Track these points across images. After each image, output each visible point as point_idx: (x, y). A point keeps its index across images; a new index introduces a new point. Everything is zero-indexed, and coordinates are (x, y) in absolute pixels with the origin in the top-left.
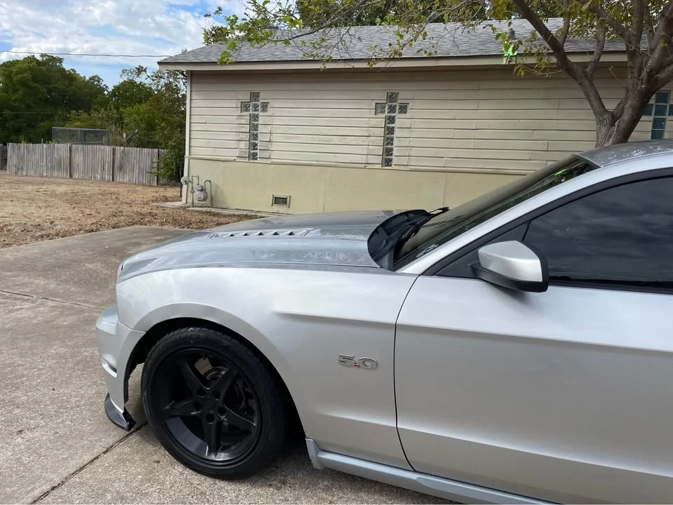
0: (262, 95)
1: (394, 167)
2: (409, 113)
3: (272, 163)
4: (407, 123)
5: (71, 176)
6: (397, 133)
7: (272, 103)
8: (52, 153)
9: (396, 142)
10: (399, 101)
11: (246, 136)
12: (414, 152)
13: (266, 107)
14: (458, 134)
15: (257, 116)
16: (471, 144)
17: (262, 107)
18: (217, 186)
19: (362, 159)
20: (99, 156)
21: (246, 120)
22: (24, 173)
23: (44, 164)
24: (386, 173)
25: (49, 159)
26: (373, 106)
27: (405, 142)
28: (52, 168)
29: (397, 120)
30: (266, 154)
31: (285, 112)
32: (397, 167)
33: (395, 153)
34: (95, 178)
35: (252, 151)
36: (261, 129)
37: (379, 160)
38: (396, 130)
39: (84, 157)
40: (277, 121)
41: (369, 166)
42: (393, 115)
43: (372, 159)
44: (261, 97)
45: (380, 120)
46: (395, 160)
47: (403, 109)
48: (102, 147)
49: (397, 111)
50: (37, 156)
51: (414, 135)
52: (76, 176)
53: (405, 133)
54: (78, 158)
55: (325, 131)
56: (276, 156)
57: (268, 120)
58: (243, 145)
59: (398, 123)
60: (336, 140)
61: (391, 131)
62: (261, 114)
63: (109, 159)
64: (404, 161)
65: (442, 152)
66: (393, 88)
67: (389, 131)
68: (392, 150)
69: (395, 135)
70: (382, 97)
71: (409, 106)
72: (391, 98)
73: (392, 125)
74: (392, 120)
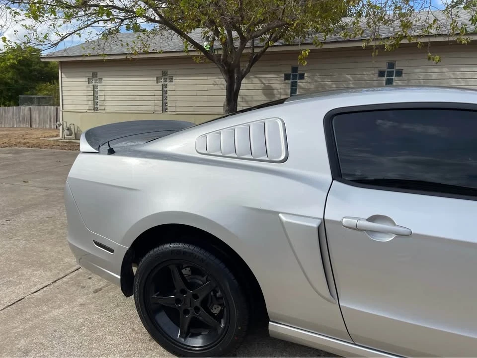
0: (99, 74)
1: (168, 113)
3: (106, 113)
4: (173, 87)
5: (31, 126)
6: (169, 93)
7: (104, 79)
8: (19, 113)
9: (168, 99)
10: (169, 75)
11: (92, 98)
12: (178, 104)
13: (101, 80)
14: (200, 93)
15: (97, 86)
16: (205, 98)
17: (99, 80)
18: (78, 127)
19: (152, 109)
20: (48, 113)
21: (91, 88)
22: (3, 126)
23: (15, 119)
24: (165, 116)
25: (17, 117)
26: (156, 79)
27: (172, 99)
28: (20, 122)
29: (168, 86)
30: (103, 108)
31: (111, 83)
32: (170, 113)
33: (168, 105)
34: (45, 127)
35: (96, 106)
36: (99, 93)
37: (161, 109)
38: (168, 92)
39: (39, 114)
40: (108, 88)
41: (156, 113)
42: (166, 83)
43: (157, 108)
44: (98, 75)
45: (160, 87)
46: (169, 109)
47: (171, 79)
48: (50, 107)
49: (168, 81)
50: (10, 114)
51: (178, 94)
52: (34, 126)
53: (173, 93)
54: (35, 115)
55: (132, 93)
56: (109, 109)
57: (103, 88)
58: (91, 103)
59: (169, 88)
60: (138, 98)
61: (166, 92)
62: (99, 84)
63: (54, 114)
64: (173, 109)
66: (164, 68)
67: (164, 93)
68: (167, 103)
69: (168, 94)
70: (159, 73)
71: (174, 78)
72: (164, 74)
73: (166, 89)
74: (166, 86)
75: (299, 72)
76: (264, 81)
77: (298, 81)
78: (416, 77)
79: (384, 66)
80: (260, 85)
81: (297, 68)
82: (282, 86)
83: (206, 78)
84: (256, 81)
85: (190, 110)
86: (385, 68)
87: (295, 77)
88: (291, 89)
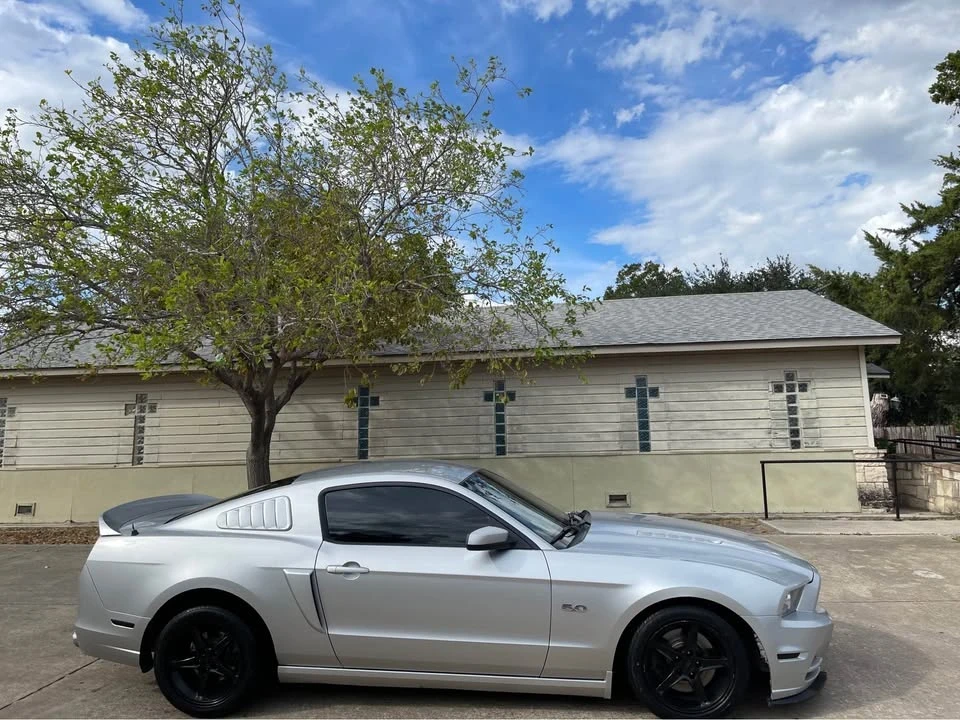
0: (9, 401)
1: (144, 465)
2: (159, 412)
3: (17, 470)
4: (156, 422)
6: (147, 432)
7: (19, 409)
9: (146, 441)
10: (149, 402)
12: (163, 449)
13: (14, 412)
14: (204, 430)
15: (4, 421)
17: (10, 412)
19: (113, 459)
24: (138, 471)
26: (123, 407)
27: (154, 440)
29: (147, 419)
30: (11, 461)
31: (34, 416)
32: (148, 465)
33: (145, 451)
36: (7, 435)
37: (129, 459)
38: (146, 429)
40: (23, 426)
41: (121, 466)
42: (143, 415)
43: (122, 459)
44: (8, 403)
45: (130, 421)
46: (147, 458)
47: (153, 409)
49: (147, 410)
51: (163, 432)
53: (155, 431)
56: (22, 463)
57: (15, 426)
59: (148, 422)
60: (86, 441)
61: (142, 430)
62: (7, 419)
64: (154, 458)
65: (188, 448)
66: (141, 390)
67: (139, 431)
68: (142, 448)
69: (145, 434)
70: (131, 398)
71: (158, 406)
72: (141, 399)
73: (142, 425)
74: (142, 419)
75: (371, 395)
76: (316, 410)
77: (369, 407)
78: (533, 402)
79: (491, 388)
80: (309, 416)
81: (367, 389)
82: (345, 416)
83: (216, 405)
84: (303, 408)
85: (188, 458)
86: (492, 390)
87: (364, 403)
88: (360, 420)
